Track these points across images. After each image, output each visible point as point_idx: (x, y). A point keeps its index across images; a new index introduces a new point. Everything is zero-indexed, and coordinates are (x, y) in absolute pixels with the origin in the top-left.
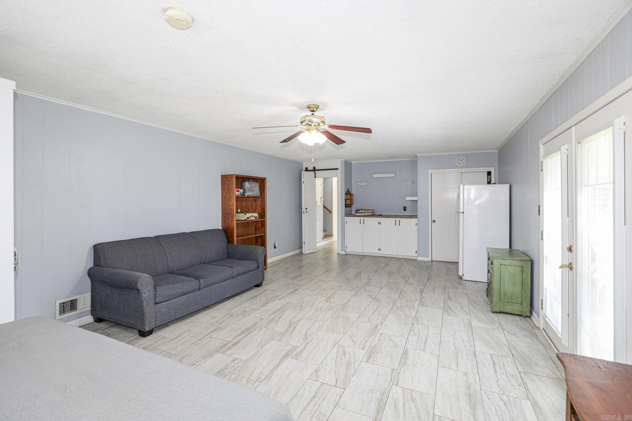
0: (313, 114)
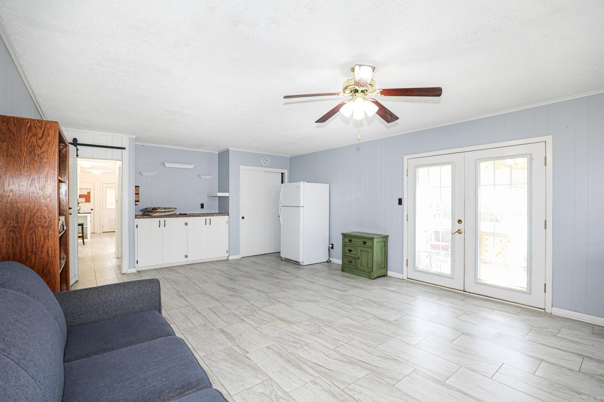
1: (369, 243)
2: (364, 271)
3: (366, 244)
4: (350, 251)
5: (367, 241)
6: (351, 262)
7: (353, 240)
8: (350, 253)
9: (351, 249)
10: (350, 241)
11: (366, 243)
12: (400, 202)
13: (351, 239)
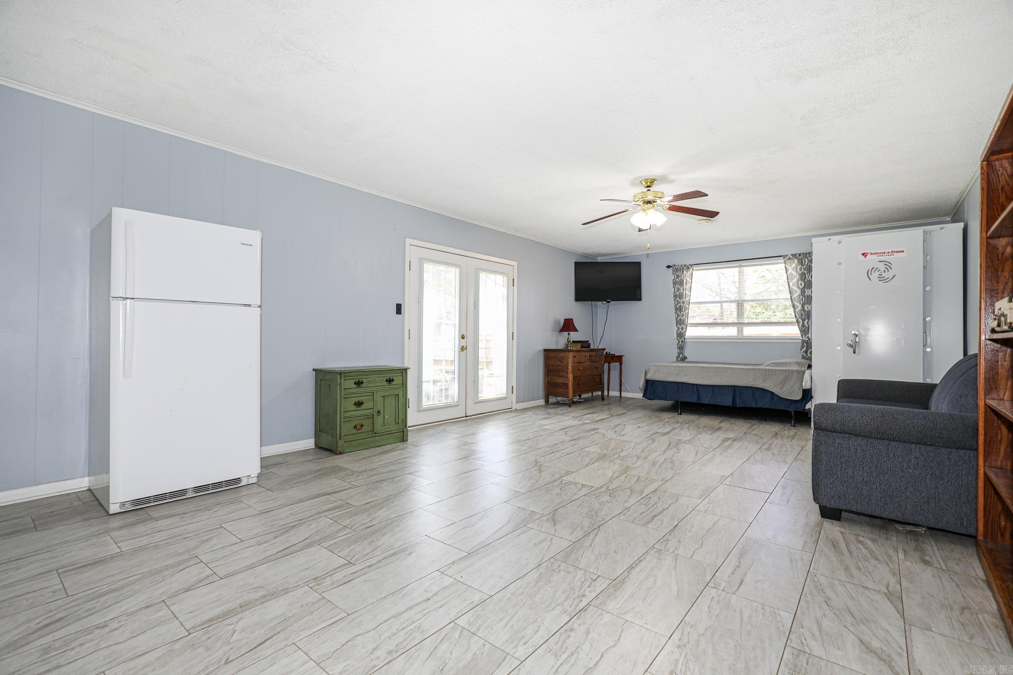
0: (649, 190)
1: (398, 380)
2: (388, 434)
3: (394, 383)
4: (359, 404)
5: (394, 376)
6: (362, 426)
7: (364, 381)
8: (359, 408)
9: (361, 399)
10: (359, 384)
11: (393, 380)
12: (399, 309)
13: (360, 380)
